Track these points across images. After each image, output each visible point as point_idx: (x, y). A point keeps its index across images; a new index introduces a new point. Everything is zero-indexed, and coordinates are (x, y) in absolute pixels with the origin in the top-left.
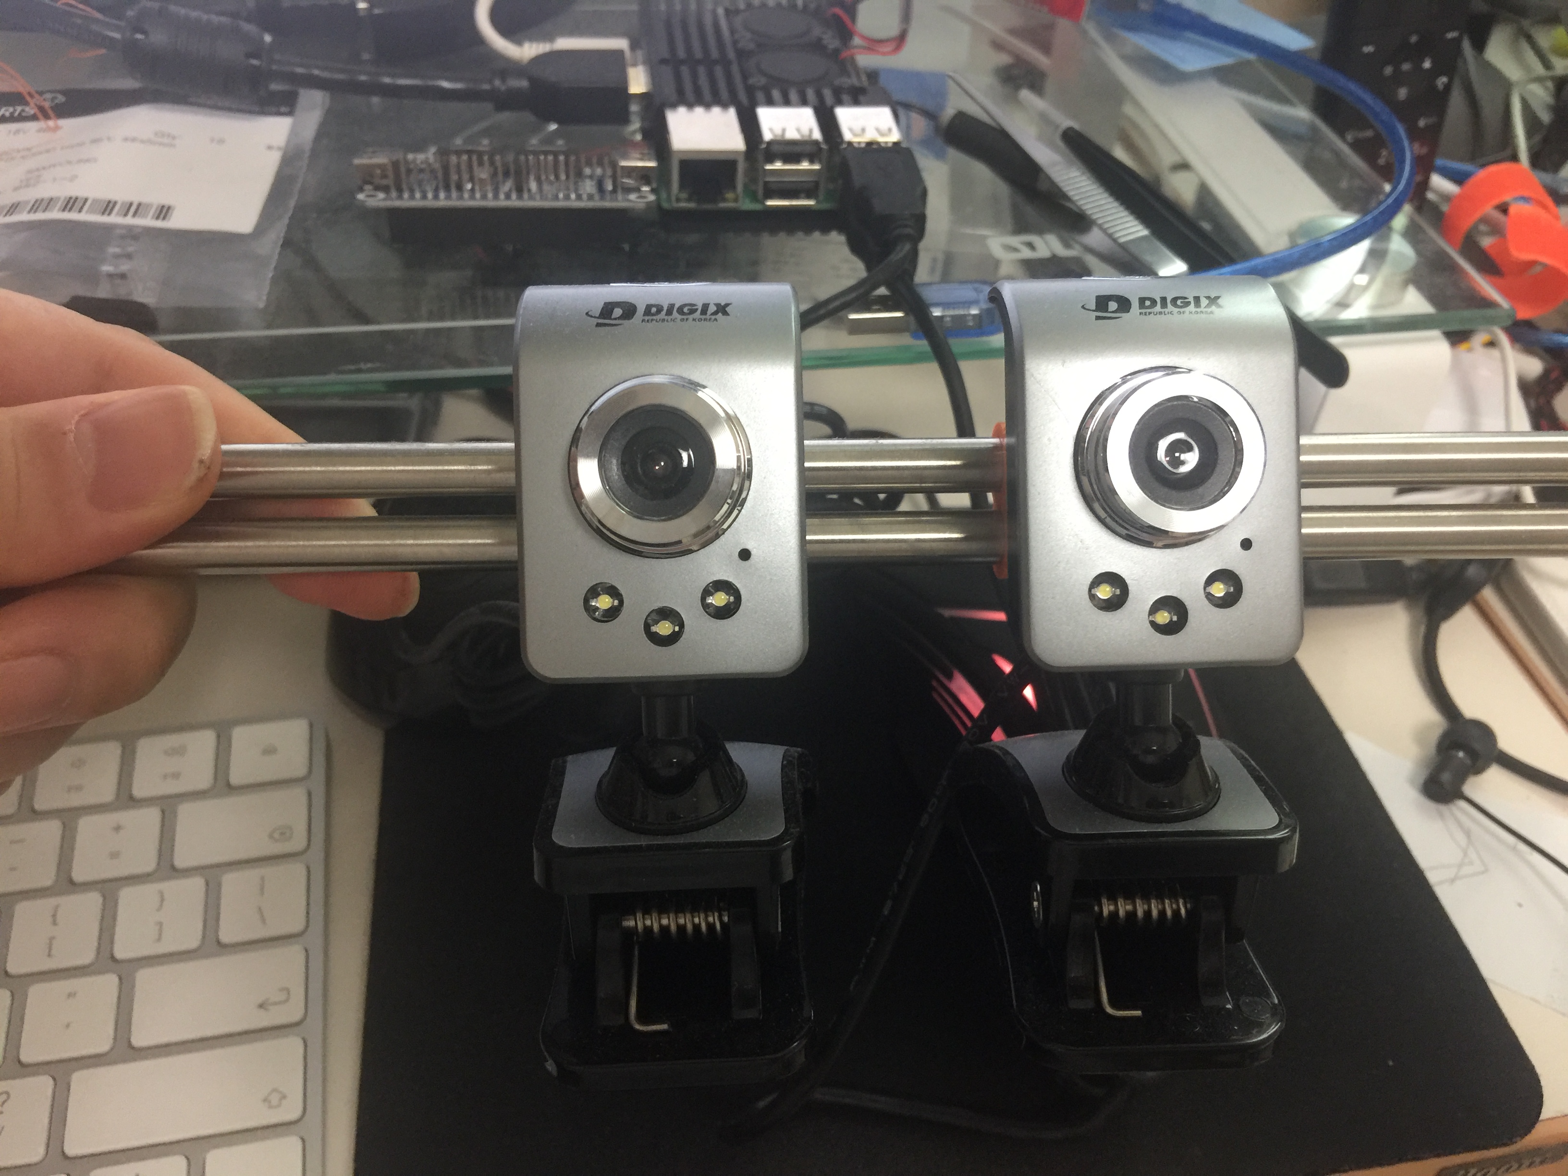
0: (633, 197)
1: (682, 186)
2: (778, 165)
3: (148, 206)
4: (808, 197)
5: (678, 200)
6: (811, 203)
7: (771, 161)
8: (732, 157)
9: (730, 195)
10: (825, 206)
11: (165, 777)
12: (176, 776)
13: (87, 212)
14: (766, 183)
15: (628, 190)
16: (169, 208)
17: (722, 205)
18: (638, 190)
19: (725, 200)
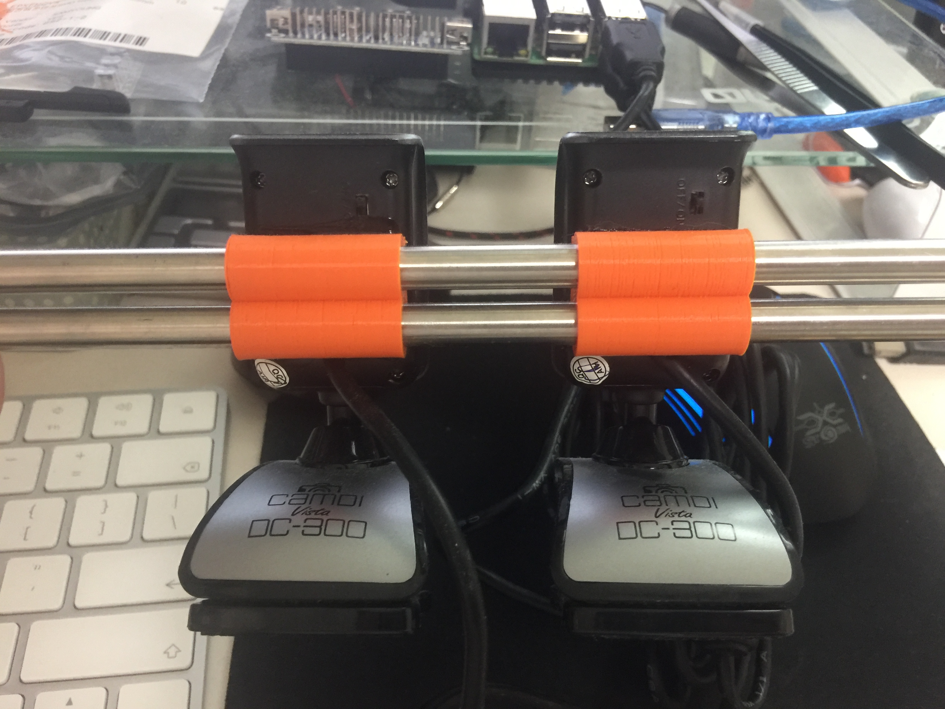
0: (454, 47)
1: (489, 43)
2: (558, 32)
3: (131, 37)
4: (577, 57)
5: (486, 53)
6: (579, 61)
7: (553, 29)
8: (526, 23)
9: (522, 52)
10: (589, 64)
11: (116, 423)
12: (123, 423)
13: (90, 37)
14: (548, 44)
15: (450, 43)
16: (145, 39)
17: (517, 58)
18: (458, 43)
19: (519, 55)
